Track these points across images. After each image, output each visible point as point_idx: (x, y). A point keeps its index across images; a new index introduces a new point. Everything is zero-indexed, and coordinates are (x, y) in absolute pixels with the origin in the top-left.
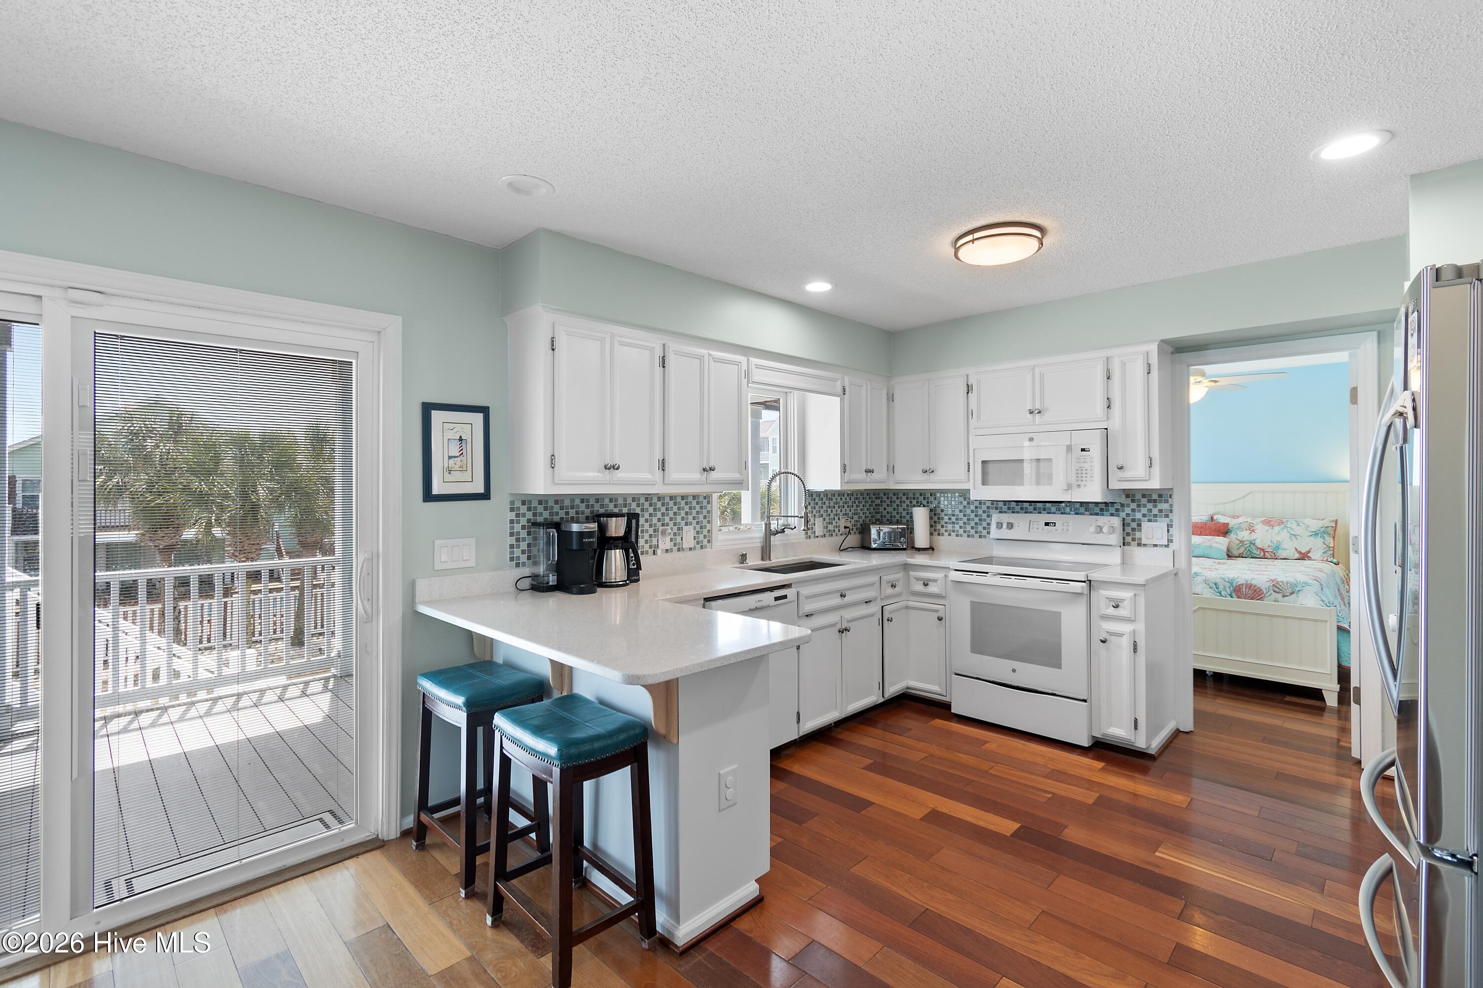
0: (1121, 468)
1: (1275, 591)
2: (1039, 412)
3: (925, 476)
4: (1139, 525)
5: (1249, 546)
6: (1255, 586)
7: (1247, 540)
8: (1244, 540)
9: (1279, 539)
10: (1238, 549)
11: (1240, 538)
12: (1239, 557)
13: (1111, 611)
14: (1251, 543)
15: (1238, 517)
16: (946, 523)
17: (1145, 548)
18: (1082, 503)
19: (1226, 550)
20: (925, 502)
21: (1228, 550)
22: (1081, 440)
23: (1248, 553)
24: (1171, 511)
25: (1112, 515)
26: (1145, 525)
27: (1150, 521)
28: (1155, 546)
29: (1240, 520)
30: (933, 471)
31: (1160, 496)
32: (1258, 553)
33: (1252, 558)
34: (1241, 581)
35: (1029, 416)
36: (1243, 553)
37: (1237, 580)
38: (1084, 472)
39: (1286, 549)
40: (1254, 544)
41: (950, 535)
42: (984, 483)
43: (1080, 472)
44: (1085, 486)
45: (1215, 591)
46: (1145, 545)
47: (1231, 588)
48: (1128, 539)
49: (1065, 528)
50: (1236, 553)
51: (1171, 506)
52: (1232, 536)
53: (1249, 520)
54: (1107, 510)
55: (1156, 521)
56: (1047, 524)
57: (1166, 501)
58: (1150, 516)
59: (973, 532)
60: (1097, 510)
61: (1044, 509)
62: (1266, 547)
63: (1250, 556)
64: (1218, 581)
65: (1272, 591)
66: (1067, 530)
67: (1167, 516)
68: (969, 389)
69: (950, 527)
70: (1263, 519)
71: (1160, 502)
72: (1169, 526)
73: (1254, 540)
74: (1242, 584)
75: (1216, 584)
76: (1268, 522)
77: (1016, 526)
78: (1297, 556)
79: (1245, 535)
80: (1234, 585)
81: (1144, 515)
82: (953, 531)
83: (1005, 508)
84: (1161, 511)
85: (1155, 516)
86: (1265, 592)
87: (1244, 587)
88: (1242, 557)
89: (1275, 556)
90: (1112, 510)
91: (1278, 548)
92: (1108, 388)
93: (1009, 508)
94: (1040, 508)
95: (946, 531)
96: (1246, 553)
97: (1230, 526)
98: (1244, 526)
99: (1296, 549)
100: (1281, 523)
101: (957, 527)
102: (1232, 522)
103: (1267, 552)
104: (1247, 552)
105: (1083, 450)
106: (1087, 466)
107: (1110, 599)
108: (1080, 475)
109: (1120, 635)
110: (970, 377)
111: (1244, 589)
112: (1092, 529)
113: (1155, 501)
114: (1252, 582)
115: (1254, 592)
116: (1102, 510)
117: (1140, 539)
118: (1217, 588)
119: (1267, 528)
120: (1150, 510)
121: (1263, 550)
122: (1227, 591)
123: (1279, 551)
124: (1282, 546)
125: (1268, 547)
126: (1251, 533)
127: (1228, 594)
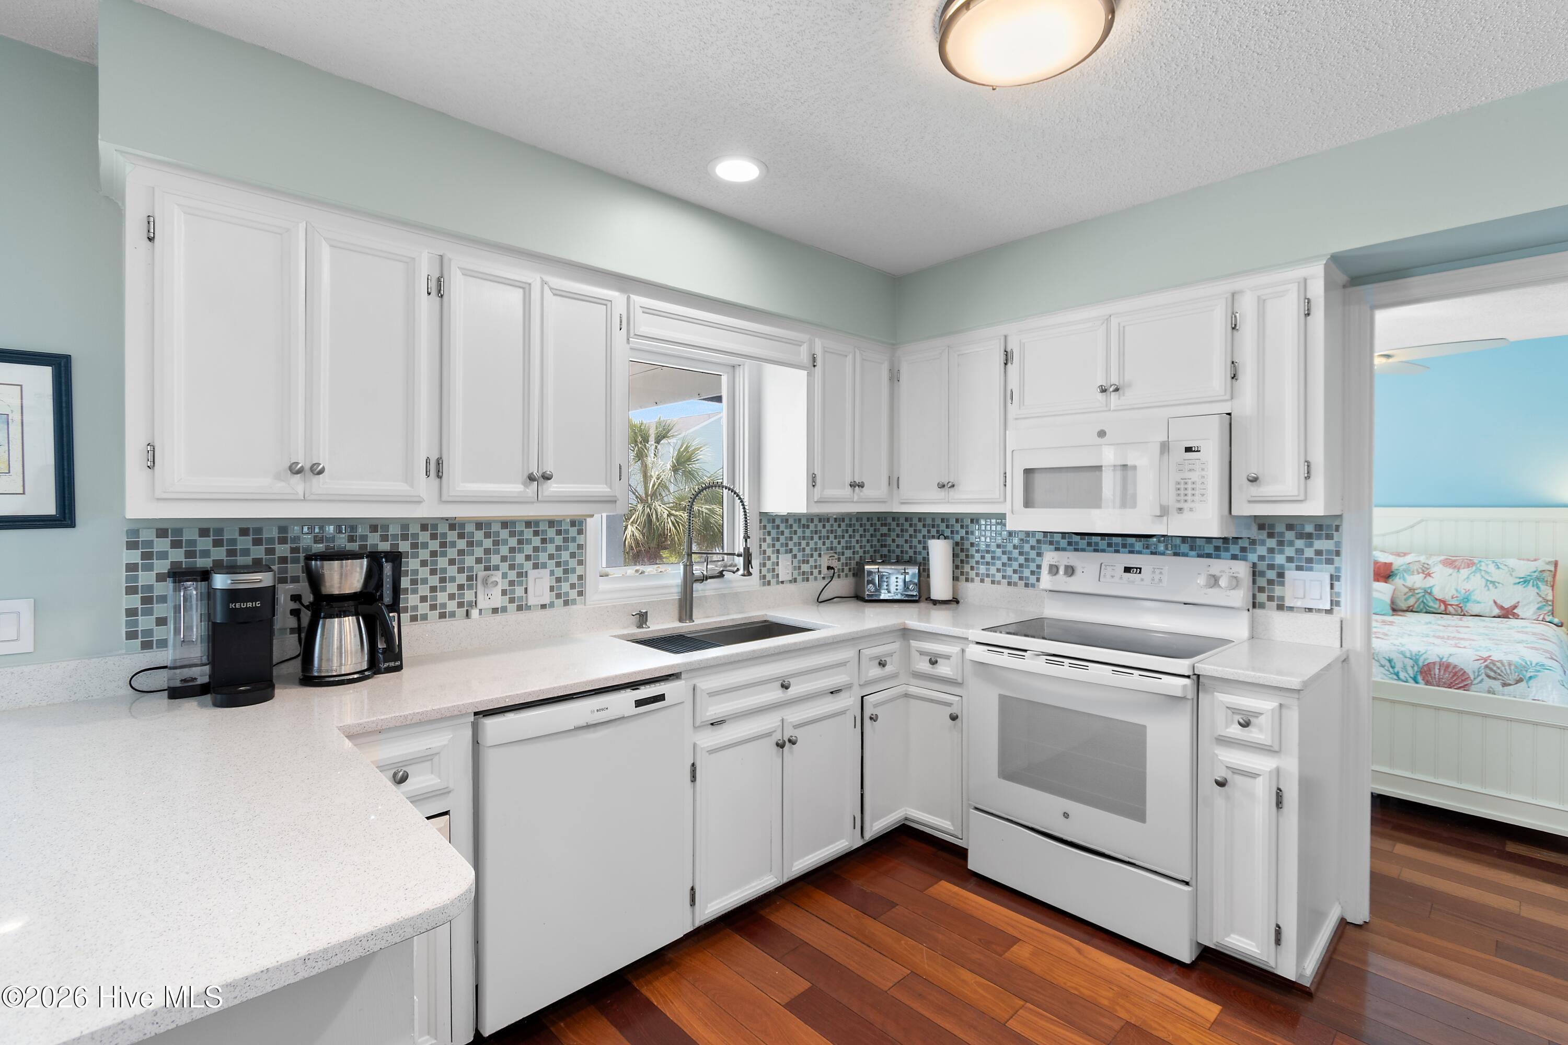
0: (1254, 480)
1: (1488, 676)
2: (1117, 390)
3: (942, 494)
4: (1281, 575)
5: (1424, 596)
6: (1455, 667)
7: (1420, 588)
8: (1415, 587)
9: (1468, 586)
10: (1406, 600)
11: (1409, 584)
12: (1407, 611)
13: (1235, 731)
14: (1426, 592)
15: (1405, 554)
16: (977, 563)
17: (1291, 614)
18: (1184, 539)
19: (1389, 601)
20: (948, 532)
21: (1393, 602)
22: (1182, 435)
23: (1422, 606)
24: (1338, 553)
25: (1234, 557)
26: (1291, 575)
27: (1299, 568)
28: (1310, 610)
29: (1409, 559)
30: (953, 486)
31: (1319, 527)
32: (1436, 606)
33: (1427, 612)
34: (1432, 658)
35: (1101, 397)
36: (1413, 606)
37: (1424, 656)
38: (1190, 486)
39: (1479, 602)
40: (1430, 594)
41: (982, 581)
42: (1028, 503)
43: (1182, 486)
44: (1191, 510)
45: (1389, 671)
46: (1291, 609)
47: (1416, 668)
48: (1262, 597)
49: (1157, 577)
50: (1403, 605)
51: (1338, 544)
52: (1398, 581)
53: (1422, 559)
54: (1227, 550)
55: (1311, 569)
56: (1127, 570)
57: (1329, 537)
58: (1300, 560)
59: (1015, 577)
60: (1209, 549)
61: (1124, 546)
62: (1448, 597)
63: (1424, 610)
64: (1393, 656)
65: (1484, 676)
66: (1160, 580)
67: (1330, 562)
68: (1008, 358)
69: (982, 569)
70: (1443, 558)
71: (1319, 537)
72: (1334, 578)
73: (1431, 587)
74: (1434, 663)
75: (1390, 661)
76: (1450, 563)
77: (1078, 571)
78: (1497, 612)
79: (1417, 581)
80: (1421, 664)
81: (1290, 559)
82: (988, 576)
83: (1064, 543)
84: (1319, 553)
85: (1309, 560)
86: (1472, 677)
87: (1437, 667)
88: (1412, 611)
89: (1462, 611)
90: (1235, 549)
91: (1467, 600)
92: (1232, 346)
93: (1070, 544)
94: (1117, 545)
95: (977, 575)
96: (1419, 606)
97: (1394, 567)
98: (1415, 567)
99: (1495, 602)
100: (1470, 564)
101: (993, 570)
102: (1398, 563)
103: (1451, 605)
104: (1420, 604)
105: (1188, 450)
106: (1194, 476)
107: (1234, 711)
108: (1182, 492)
109: (1253, 775)
110: (1010, 339)
111: (1437, 671)
112: (1202, 580)
113: (1309, 536)
114: (1451, 660)
115: (1453, 676)
116: (1217, 548)
117: (1282, 598)
118: (1393, 667)
119: (1450, 571)
120: (1300, 551)
121: (1444, 602)
122: (1408, 674)
123: (1468, 605)
124: (1473, 597)
125: (1453, 598)
126: (1425, 578)
127: (1411, 677)
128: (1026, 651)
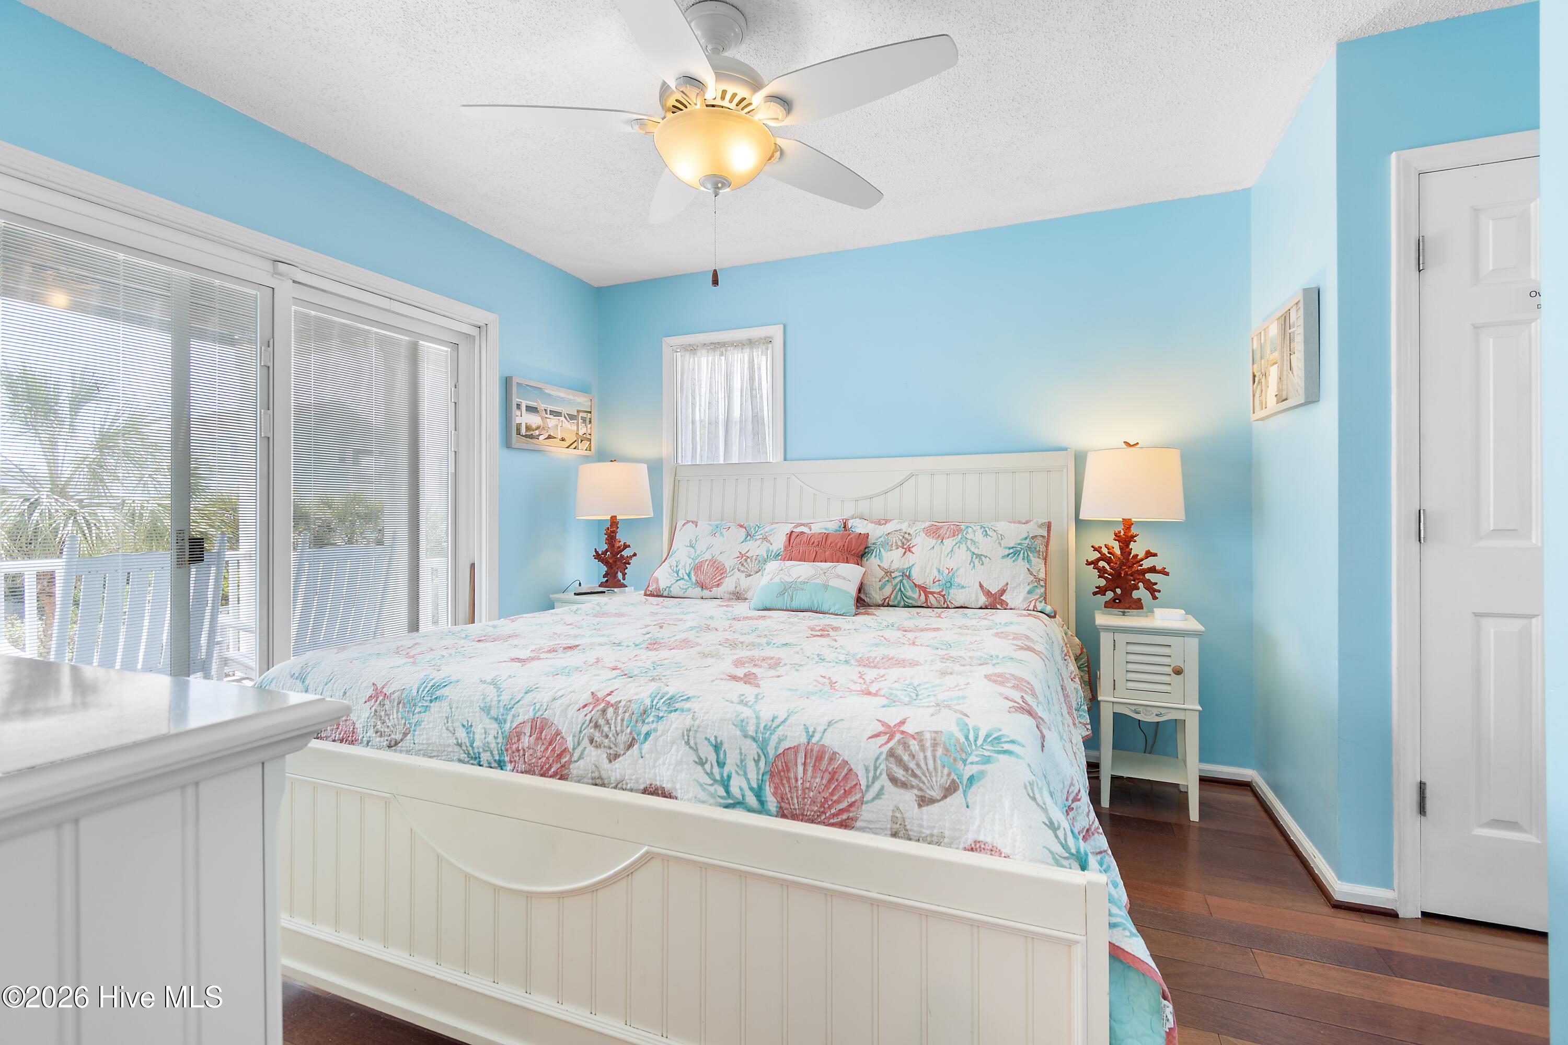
1: (894, 780)
5: (901, 581)
6: (833, 757)
7: (897, 570)
8: (891, 569)
9: (951, 564)
10: (881, 589)
11: (885, 565)
12: (883, 605)
14: (904, 574)
15: (887, 521)
19: (854, 592)
21: (860, 589)
23: (899, 598)
29: (889, 527)
32: (916, 596)
33: (905, 606)
34: (794, 736)
36: (889, 597)
37: (780, 732)
39: (963, 587)
40: (909, 577)
45: (713, 774)
47: (762, 764)
50: (877, 597)
52: (872, 561)
53: (904, 527)
62: (929, 583)
63: (902, 604)
64: (728, 734)
65: (884, 780)
70: (928, 524)
73: (910, 568)
74: (796, 749)
75: (717, 747)
76: (935, 531)
78: (983, 600)
79: (892, 559)
80: (771, 753)
86: (863, 783)
87: (804, 757)
88: (888, 606)
89: (945, 601)
91: (949, 584)
96: (896, 597)
97: (871, 540)
98: (895, 538)
99: (981, 586)
100: (957, 531)
102: (875, 533)
103: (932, 593)
104: (897, 594)
111: (800, 769)
114: (826, 741)
115: (830, 781)
118: (721, 765)
119: (932, 542)
121: (923, 589)
122: (748, 780)
123: (952, 591)
124: (957, 580)
125: (934, 583)
126: (905, 553)
127: (751, 789)
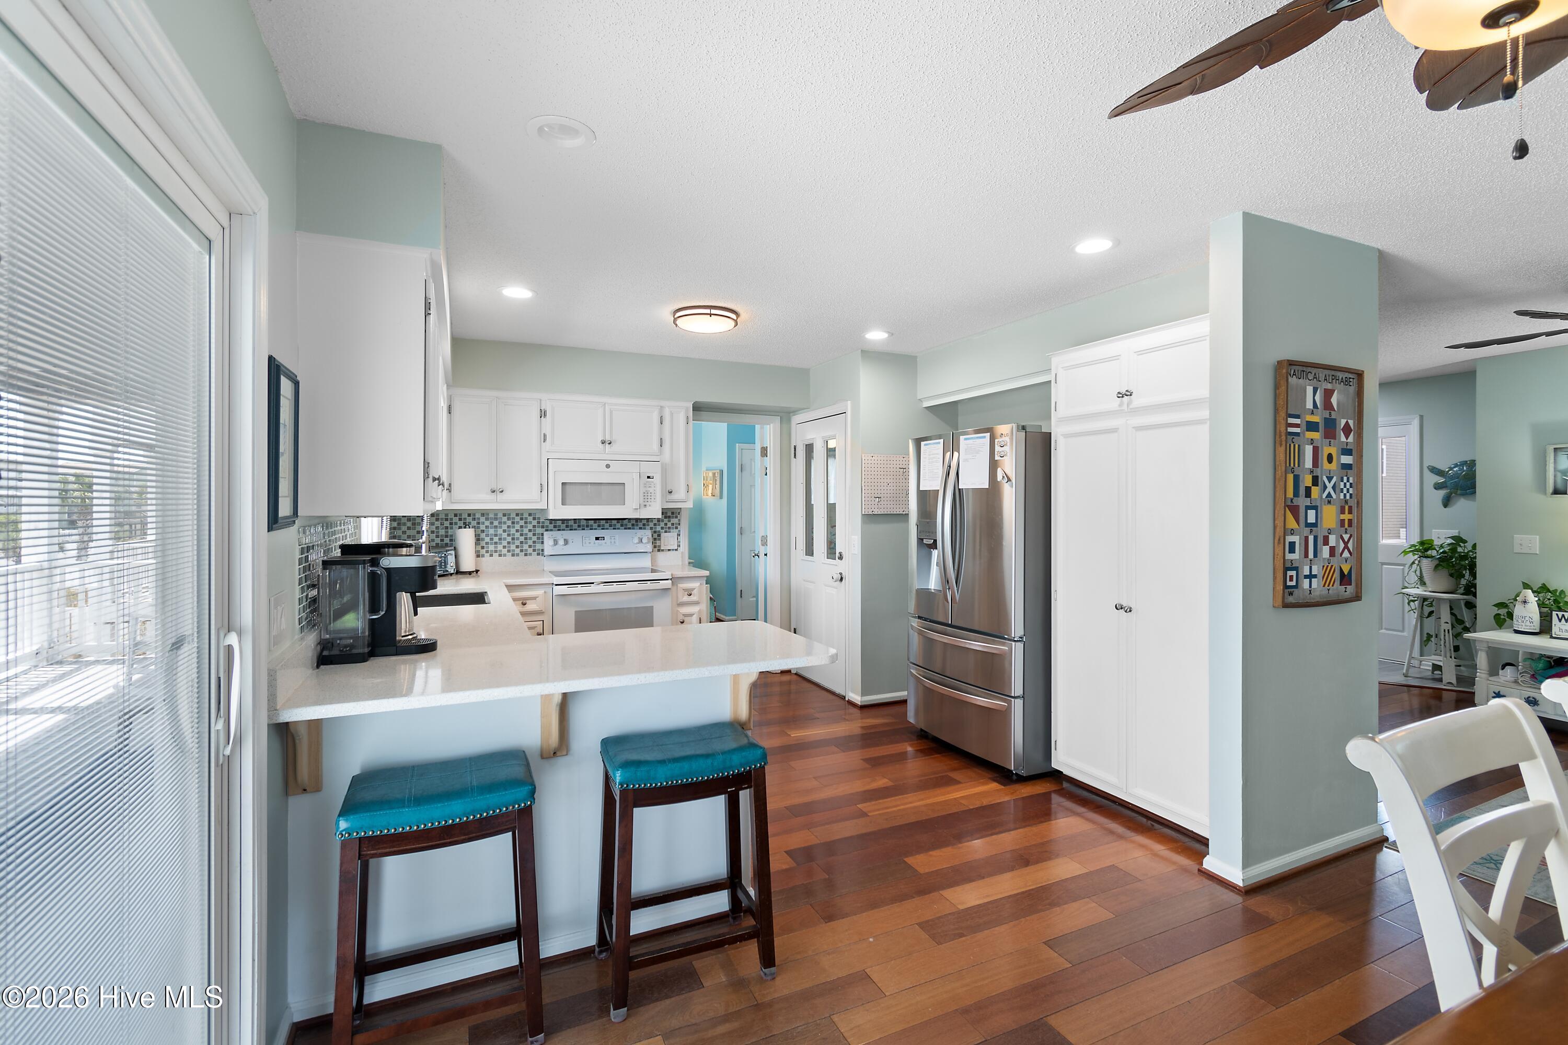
0: (670, 492)
2: (610, 444)
3: (493, 496)
4: (659, 536)
13: (686, 598)
16: (487, 543)
17: (662, 553)
20: (474, 523)
22: (648, 469)
24: (679, 524)
25: (640, 528)
26: (663, 535)
27: (666, 532)
28: (669, 550)
30: (502, 492)
31: (673, 513)
35: (601, 446)
38: (649, 494)
41: (491, 555)
42: (564, 503)
43: (646, 495)
44: (650, 505)
46: (663, 550)
48: (655, 547)
49: (613, 541)
51: (679, 520)
54: (637, 525)
55: (670, 532)
56: (597, 539)
57: (676, 517)
58: (666, 528)
59: (505, 551)
60: (629, 525)
61: (587, 526)
66: (615, 542)
67: (677, 528)
68: (543, 414)
69: (491, 548)
71: (673, 518)
72: (679, 535)
77: (570, 542)
81: (662, 528)
82: (496, 551)
83: (551, 527)
84: (673, 524)
85: (669, 528)
90: (640, 525)
92: (661, 431)
93: (555, 527)
94: (583, 526)
95: (487, 552)
101: (500, 547)
105: (649, 477)
106: (651, 490)
107: (685, 590)
108: (646, 497)
109: (691, 615)
110: (543, 403)
112: (636, 540)
113: (669, 517)
116: (633, 525)
117: (660, 546)
120: (666, 524)
128: (593, 583)
